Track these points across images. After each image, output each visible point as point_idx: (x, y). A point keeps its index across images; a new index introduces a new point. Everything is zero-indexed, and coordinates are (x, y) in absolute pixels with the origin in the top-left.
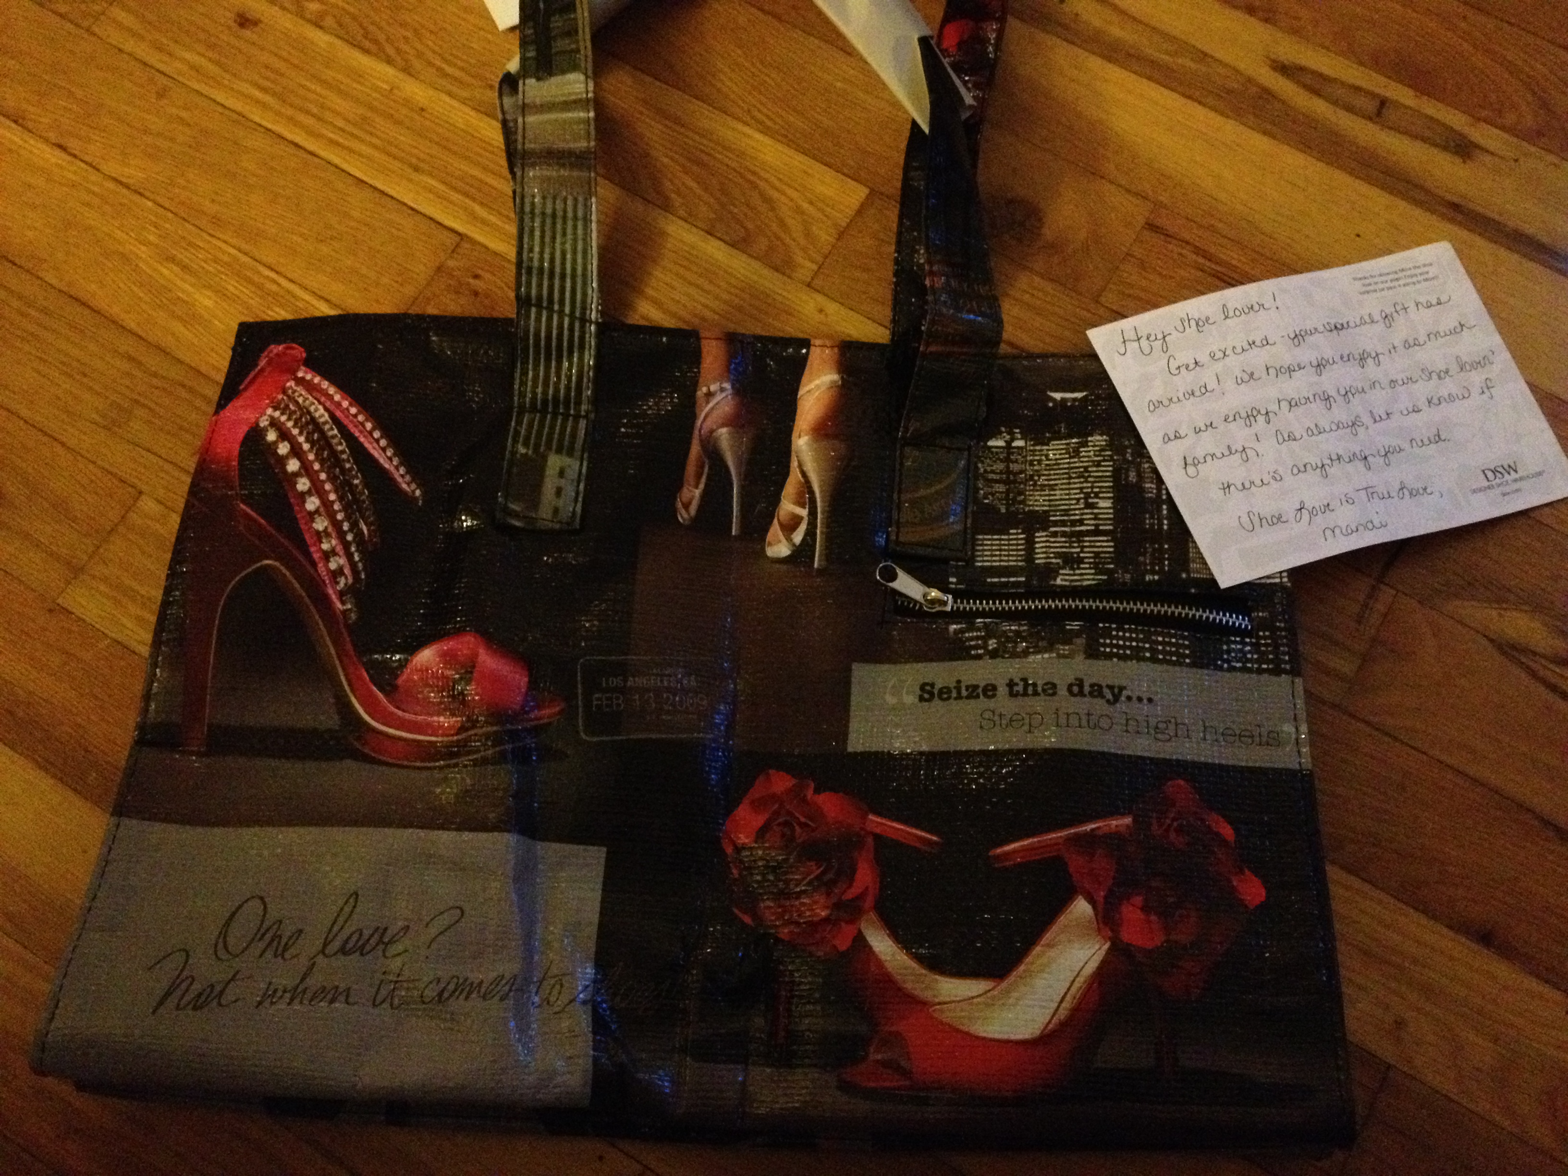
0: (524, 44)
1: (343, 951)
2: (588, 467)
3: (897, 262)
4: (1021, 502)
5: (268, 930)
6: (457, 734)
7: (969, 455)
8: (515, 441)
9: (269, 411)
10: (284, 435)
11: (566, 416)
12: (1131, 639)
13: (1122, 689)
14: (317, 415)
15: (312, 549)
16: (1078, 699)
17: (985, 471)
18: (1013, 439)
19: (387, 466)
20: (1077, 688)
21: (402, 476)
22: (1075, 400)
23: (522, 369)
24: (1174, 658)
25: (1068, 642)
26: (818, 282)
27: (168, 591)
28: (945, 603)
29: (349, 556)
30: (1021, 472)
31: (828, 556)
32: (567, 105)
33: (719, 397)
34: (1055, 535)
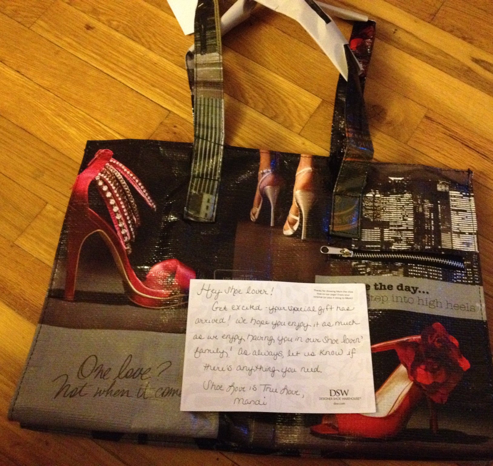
0: (196, 41)
1: (126, 376)
2: (218, 199)
3: (333, 127)
4: (378, 218)
5: (98, 368)
6: (169, 297)
7: (360, 199)
8: (191, 189)
9: (100, 174)
10: (105, 183)
11: (210, 180)
12: (420, 270)
13: (417, 288)
14: (118, 176)
15: (116, 226)
16: (401, 291)
17: (365, 206)
18: (376, 194)
19: (143, 196)
20: (400, 287)
21: (149, 200)
22: (399, 180)
23: (195, 162)
24: (436, 278)
25: (397, 270)
26: (302, 133)
27: (61, 240)
28: (351, 254)
29: (129, 229)
30: (379, 206)
31: (307, 235)
32: (213, 65)
33: (267, 174)
34: (391, 230)
